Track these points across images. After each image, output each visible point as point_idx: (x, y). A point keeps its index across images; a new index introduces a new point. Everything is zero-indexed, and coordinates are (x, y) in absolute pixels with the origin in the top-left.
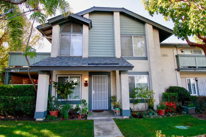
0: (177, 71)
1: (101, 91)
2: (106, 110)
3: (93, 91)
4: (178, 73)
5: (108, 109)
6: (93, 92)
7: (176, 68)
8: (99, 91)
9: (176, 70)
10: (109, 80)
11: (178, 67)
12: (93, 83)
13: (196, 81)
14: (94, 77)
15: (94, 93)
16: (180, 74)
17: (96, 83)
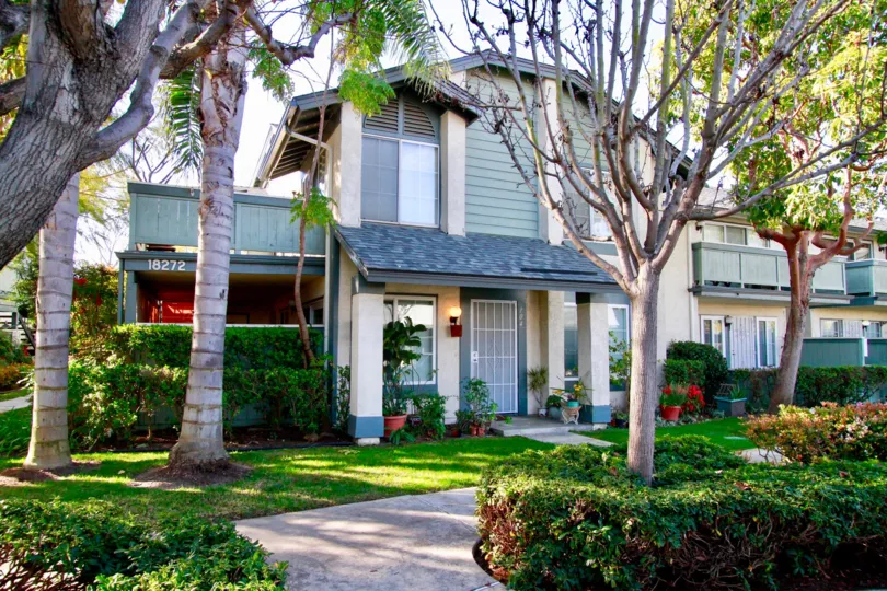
0: (691, 294)
1: (499, 353)
2: (513, 414)
3: (472, 353)
4: (694, 300)
5: (516, 411)
6: (474, 356)
7: (691, 286)
8: (490, 354)
9: (689, 290)
10: (521, 317)
11: (697, 282)
12: (476, 326)
13: (727, 325)
14: (475, 304)
15: (477, 358)
16: (699, 303)
17: (482, 326)
